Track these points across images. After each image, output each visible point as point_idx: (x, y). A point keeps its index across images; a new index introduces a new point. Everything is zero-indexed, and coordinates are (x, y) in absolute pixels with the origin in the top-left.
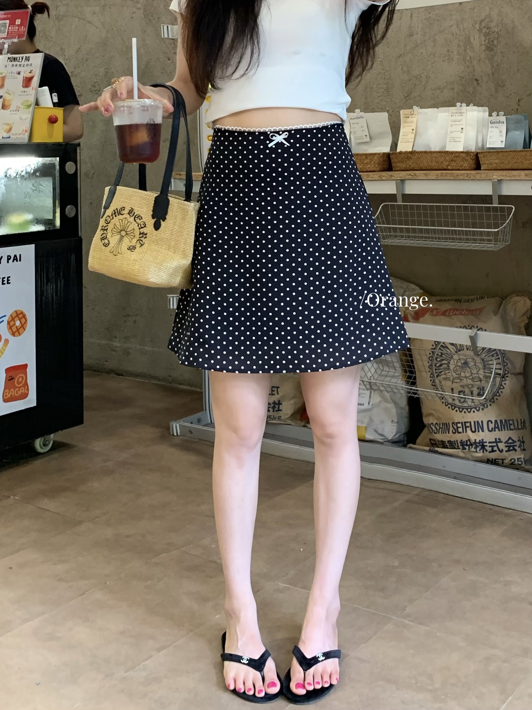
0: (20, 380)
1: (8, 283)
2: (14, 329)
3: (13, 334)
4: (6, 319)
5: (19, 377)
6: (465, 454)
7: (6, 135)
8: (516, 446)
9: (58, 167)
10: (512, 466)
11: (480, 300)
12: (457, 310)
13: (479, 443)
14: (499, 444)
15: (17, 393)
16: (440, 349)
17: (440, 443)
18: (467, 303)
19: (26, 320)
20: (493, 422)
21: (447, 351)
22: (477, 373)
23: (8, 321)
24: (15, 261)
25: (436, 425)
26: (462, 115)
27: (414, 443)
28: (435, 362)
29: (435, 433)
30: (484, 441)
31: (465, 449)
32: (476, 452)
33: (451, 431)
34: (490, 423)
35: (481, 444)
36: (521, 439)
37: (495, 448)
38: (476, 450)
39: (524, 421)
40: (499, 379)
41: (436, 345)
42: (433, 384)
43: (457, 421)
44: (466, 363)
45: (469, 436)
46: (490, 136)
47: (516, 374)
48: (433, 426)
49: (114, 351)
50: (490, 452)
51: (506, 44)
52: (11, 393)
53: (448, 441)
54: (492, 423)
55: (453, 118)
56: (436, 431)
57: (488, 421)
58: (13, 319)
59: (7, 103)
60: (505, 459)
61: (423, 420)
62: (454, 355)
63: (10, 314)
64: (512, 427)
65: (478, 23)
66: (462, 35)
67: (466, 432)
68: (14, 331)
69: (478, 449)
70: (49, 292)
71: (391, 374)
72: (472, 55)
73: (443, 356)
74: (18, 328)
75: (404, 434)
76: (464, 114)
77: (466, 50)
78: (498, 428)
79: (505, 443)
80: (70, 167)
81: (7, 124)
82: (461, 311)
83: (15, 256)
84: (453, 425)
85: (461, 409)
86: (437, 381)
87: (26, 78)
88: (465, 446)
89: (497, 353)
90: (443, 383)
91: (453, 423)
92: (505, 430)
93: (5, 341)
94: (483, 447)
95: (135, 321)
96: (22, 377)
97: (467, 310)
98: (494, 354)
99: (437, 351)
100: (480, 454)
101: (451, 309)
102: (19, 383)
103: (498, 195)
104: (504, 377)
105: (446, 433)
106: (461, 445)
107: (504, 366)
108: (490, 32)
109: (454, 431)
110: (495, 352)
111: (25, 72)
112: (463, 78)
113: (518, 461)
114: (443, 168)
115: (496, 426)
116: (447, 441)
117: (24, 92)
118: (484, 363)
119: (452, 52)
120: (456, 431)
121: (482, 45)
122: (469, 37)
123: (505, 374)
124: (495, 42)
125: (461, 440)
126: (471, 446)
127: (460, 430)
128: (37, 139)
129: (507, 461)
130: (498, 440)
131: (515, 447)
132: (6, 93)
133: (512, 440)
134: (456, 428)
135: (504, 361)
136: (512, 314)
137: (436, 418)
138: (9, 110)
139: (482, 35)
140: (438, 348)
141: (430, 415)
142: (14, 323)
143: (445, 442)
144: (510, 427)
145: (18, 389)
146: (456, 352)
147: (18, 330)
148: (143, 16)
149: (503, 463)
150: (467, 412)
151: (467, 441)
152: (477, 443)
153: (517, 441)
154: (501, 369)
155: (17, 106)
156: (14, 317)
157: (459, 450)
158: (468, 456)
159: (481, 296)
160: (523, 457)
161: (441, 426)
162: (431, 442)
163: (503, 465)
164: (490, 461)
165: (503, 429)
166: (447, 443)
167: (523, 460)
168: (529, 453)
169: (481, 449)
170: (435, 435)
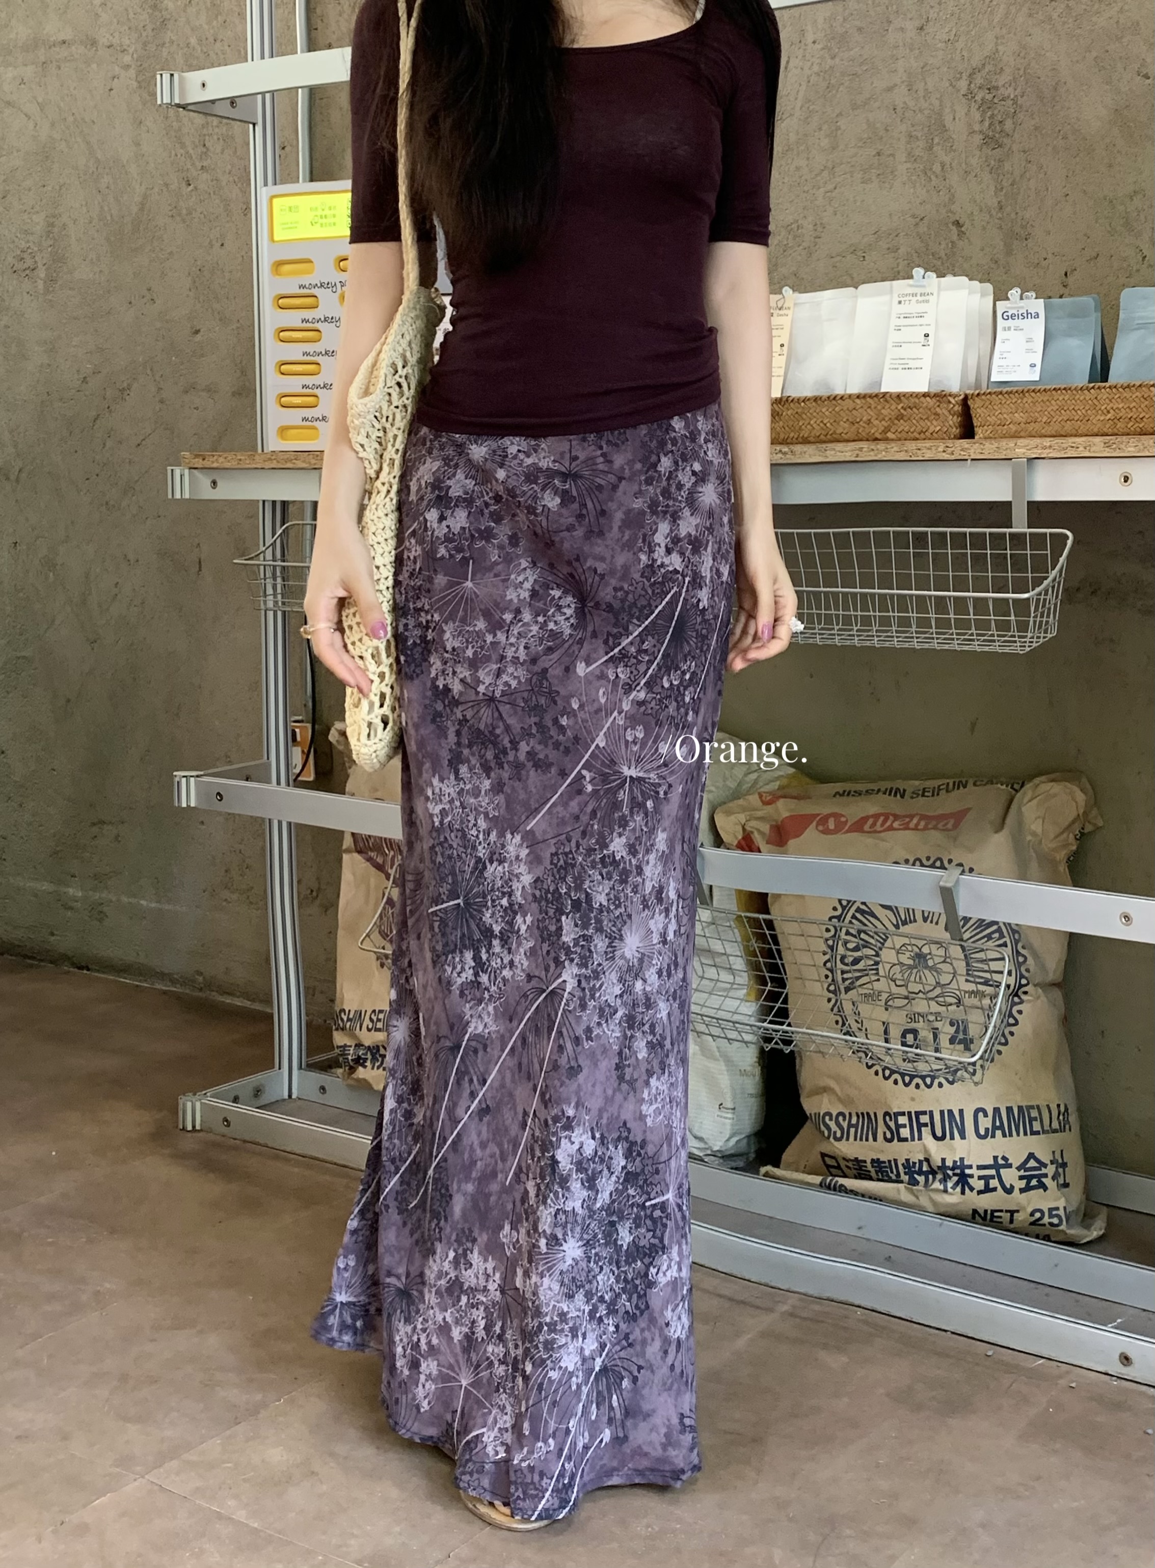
6: (917, 1198)
8: (1046, 1176)
10: (1037, 1229)
11: (956, 792)
12: (896, 817)
13: (953, 1169)
14: (1002, 1171)
16: (854, 917)
17: (850, 1164)
18: (920, 798)
20: (990, 1113)
21: (873, 925)
22: (951, 984)
25: (841, 1118)
26: (927, 301)
27: (777, 1163)
28: (840, 951)
29: (837, 1139)
30: (966, 1163)
31: (916, 1183)
32: (945, 1191)
33: (880, 1136)
34: (981, 1115)
35: (958, 1171)
36: (1058, 1156)
37: (994, 1183)
38: (946, 1187)
39: (1066, 1109)
40: (1006, 997)
42: (836, 1010)
43: (895, 1110)
44: (920, 958)
45: (926, 1150)
46: (1002, 353)
47: (1047, 987)
48: (831, 1119)
50: (979, 1193)
51: (1036, 128)
53: (873, 1161)
54: (986, 1115)
55: (903, 308)
56: (839, 1135)
57: (976, 1111)
60: (1018, 1211)
61: (801, 1103)
62: (891, 933)
64: (1037, 1126)
65: (964, 76)
66: (921, 111)
67: (920, 1139)
69: (950, 1185)
72: (947, 159)
75: (749, 1138)
76: (930, 298)
77: (931, 148)
78: (1001, 1127)
79: (1019, 1169)
82: (906, 820)
84: (887, 1118)
86: (846, 1003)
88: (916, 1176)
90: (863, 1008)
91: (887, 1114)
92: (1018, 1135)
94: (963, 1180)
95: (117, 838)
97: (923, 817)
98: (993, 932)
100: (953, 1198)
101: (878, 816)
103: (1030, 502)
105: (867, 1140)
106: (906, 1173)
107: (1019, 965)
108: (996, 100)
109: (889, 1135)
112: (922, 219)
113: (1051, 1216)
115: (998, 1124)
116: (869, 1161)
118: (967, 956)
119: (892, 155)
120: (894, 1136)
121: (974, 132)
122: (940, 114)
124: (1008, 124)
125: (907, 1160)
126: (930, 1177)
127: (905, 1132)
129: (1021, 1218)
130: (1001, 1162)
131: (1044, 1180)
133: (1037, 1161)
134: (893, 1127)
135: (1017, 953)
136: (1036, 828)
137: (840, 1100)
139: (974, 107)
140: (849, 915)
141: (825, 1090)
143: (865, 1162)
144: (1030, 1126)
149: (1011, 1221)
150: (922, 1086)
151: (920, 1162)
152: (948, 1168)
153: (1048, 1162)
157: (900, 1185)
158: (924, 1201)
159: (957, 780)
160: (1061, 1203)
161: (854, 1121)
162: (824, 1161)
163: (1012, 1226)
164: (980, 1215)
165: (1014, 1133)
166: (869, 1165)
167: (1061, 1212)
168: (1076, 1194)
169: (957, 1184)
170: (836, 1144)
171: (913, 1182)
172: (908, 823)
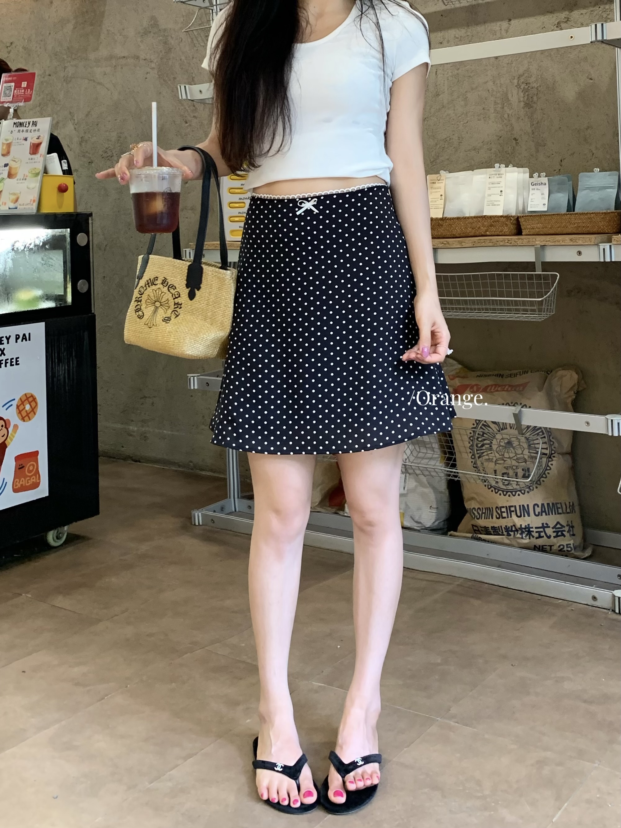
0: (31, 468)
1: (17, 364)
2: (24, 414)
3: (23, 419)
4: (15, 403)
5: (29, 466)
6: (511, 541)
7: (12, 205)
8: (565, 531)
9: (68, 239)
10: (561, 552)
11: (524, 375)
12: (499, 386)
13: (525, 529)
14: (546, 529)
15: (28, 482)
16: (481, 428)
17: (483, 529)
18: (509, 378)
19: (36, 403)
20: (540, 506)
21: (489, 430)
22: (522, 454)
23: (17, 405)
24: (24, 340)
25: (479, 510)
26: (501, 177)
27: (456, 530)
28: (476, 442)
29: (478, 519)
30: (530, 526)
31: (510, 535)
32: (522, 538)
33: (494, 517)
34: (536, 507)
35: (527, 530)
36: (570, 523)
37: (543, 534)
38: (522, 536)
39: (573, 504)
40: (546, 459)
41: (477, 424)
42: (475, 466)
43: (501, 506)
44: (509, 443)
45: (514, 522)
46: (532, 199)
47: (563, 454)
48: (475, 511)
49: (131, 435)
50: (537, 538)
51: (546, 100)
52: (21, 483)
53: (492, 527)
54: (538, 506)
55: (492, 180)
56: (478, 517)
57: (535, 505)
58: (23, 403)
59: (13, 172)
60: (553, 546)
61: (464, 505)
62: (497, 434)
63: (19, 398)
64: (560, 511)
65: (516, 78)
66: (499, 92)
67: (511, 517)
68: (23, 416)
69: (524, 535)
70: (61, 373)
71: (429, 455)
72: (510, 113)
73: (485, 435)
74: (28, 412)
75: (444, 521)
76: (502, 176)
77: (503, 108)
78: (545, 511)
79: (553, 528)
80: (82, 239)
81: (14, 194)
82: (504, 387)
83: (24, 335)
84: (497, 509)
85: (505, 492)
86: (479, 463)
87: (34, 144)
88: (510, 532)
89: (542, 431)
90: (486, 464)
91: (497, 507)
92: (552, 514)
93: (14, 427)
94: (529, 533)
95: (153, 404)
96: (33, 465)
97: (510, 386)
98: (540, 432)
99: (479, 431)
100: (526, 541)
101: (492, 386)
102: (30, 471)
103: (542, 262)
104: (550, 458)
105: (489, 519)
106: (506, 531)
107: (551, 446)
108: (529, 88)
109: (498, 516)
110: (540, 430)
111: (32, 138)
112: (500, 137)
113: (567, 547)
114: (480, 235)
115: (543, 510)
117: (32, 159)
118: (529, 442)
119: (489, 110)
120: (500, 516)
121: (520, 101)
122: (507, 94)
123: (552, 454)
124: (535, 98)
125: (506, 526)
126: (516, 532)
127: (505, 515)
128: (45, 210)
129: (555, 548)
130: (545, 525)
131: (564, 533)
132: (13, 160)
133: (561, 525)
134: (500, 513)
135: (550, 440)
136: (558, 389)
137: (478, 503)
138: (16, 179)
139: (520, 91)
140: (480, 427)
141: (473, 499)
142: (23, 407)
143: (488, 528)
144: (558, 511)
145: (29, 478)
146: (499, 431)
147: (28, 415)
148: (157, 76)
149: (551, 549)
150: (511, 495)
151: (512, 527)
152: (523, 528)
153: (566, 525)
154: (547, 449)
155: (24, 175)
156: (23, 400)
157: (504, 536)
158: (514, 543)
159: (524, 370)
160: (572, 542)
161: (484, 511)
162: (473, 528)
163: (551, 552)
164: (537, 547)
165: (551, 514)
166: (490, 529)
167: (572, 546)
168: (578, 540)
169: (527, 535)
170: (477, 520)
171: (509, 535)
172: (504, 388)
